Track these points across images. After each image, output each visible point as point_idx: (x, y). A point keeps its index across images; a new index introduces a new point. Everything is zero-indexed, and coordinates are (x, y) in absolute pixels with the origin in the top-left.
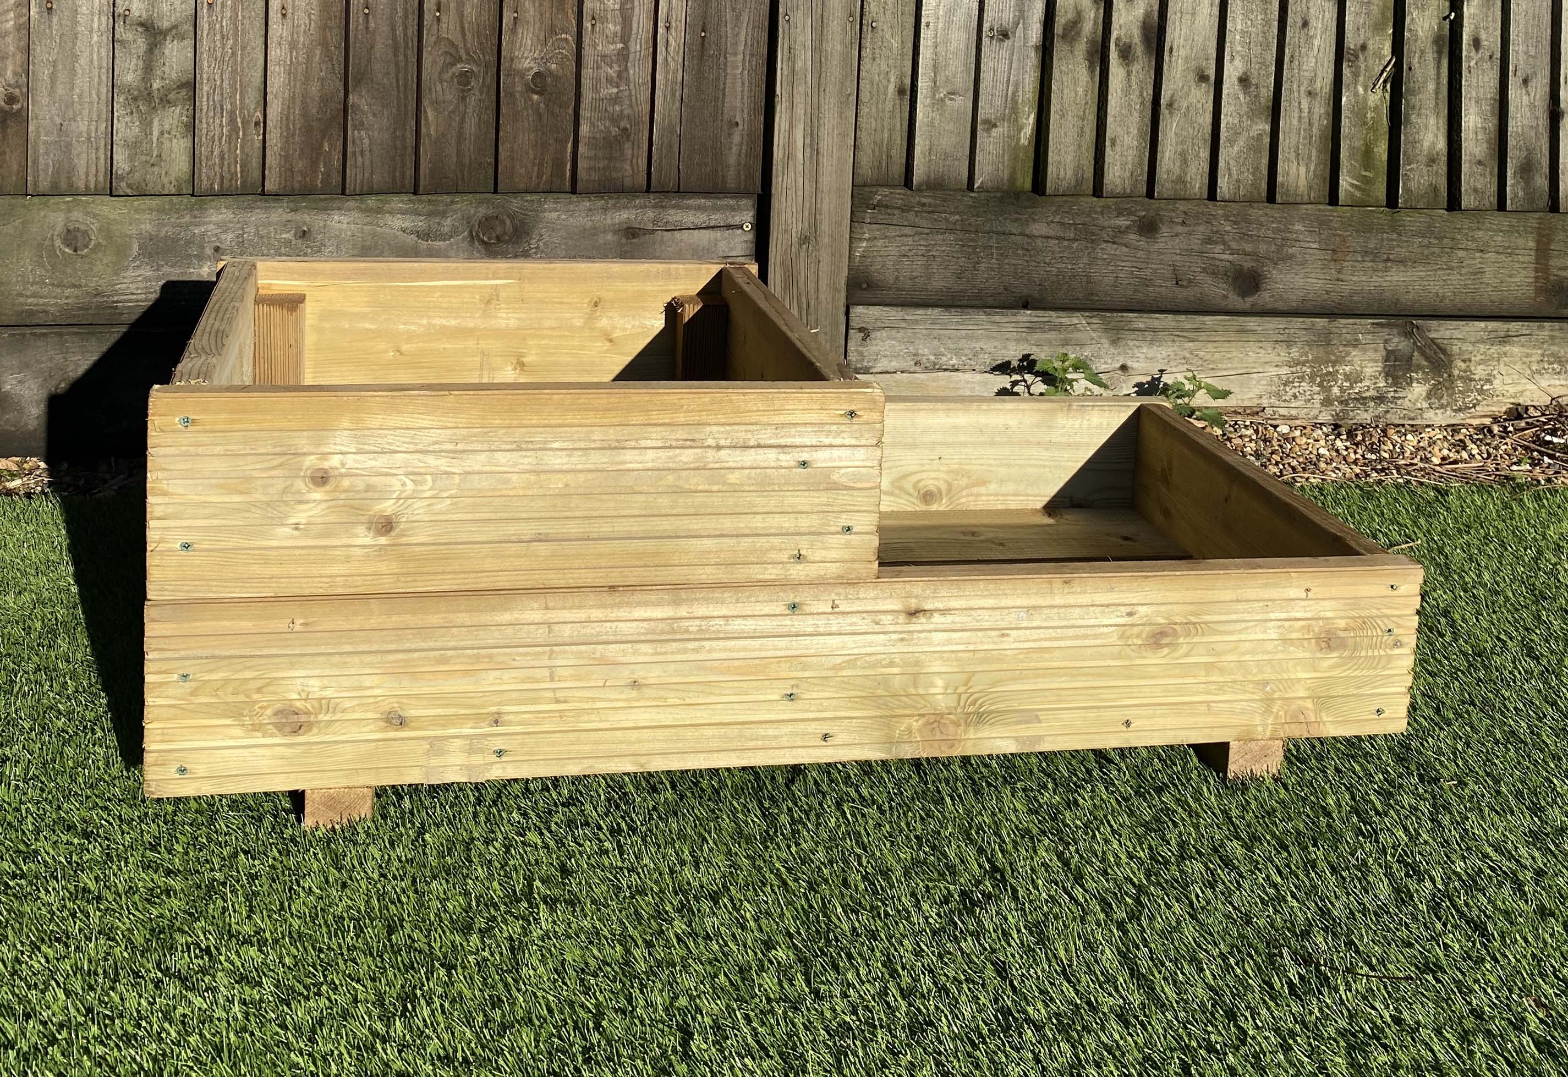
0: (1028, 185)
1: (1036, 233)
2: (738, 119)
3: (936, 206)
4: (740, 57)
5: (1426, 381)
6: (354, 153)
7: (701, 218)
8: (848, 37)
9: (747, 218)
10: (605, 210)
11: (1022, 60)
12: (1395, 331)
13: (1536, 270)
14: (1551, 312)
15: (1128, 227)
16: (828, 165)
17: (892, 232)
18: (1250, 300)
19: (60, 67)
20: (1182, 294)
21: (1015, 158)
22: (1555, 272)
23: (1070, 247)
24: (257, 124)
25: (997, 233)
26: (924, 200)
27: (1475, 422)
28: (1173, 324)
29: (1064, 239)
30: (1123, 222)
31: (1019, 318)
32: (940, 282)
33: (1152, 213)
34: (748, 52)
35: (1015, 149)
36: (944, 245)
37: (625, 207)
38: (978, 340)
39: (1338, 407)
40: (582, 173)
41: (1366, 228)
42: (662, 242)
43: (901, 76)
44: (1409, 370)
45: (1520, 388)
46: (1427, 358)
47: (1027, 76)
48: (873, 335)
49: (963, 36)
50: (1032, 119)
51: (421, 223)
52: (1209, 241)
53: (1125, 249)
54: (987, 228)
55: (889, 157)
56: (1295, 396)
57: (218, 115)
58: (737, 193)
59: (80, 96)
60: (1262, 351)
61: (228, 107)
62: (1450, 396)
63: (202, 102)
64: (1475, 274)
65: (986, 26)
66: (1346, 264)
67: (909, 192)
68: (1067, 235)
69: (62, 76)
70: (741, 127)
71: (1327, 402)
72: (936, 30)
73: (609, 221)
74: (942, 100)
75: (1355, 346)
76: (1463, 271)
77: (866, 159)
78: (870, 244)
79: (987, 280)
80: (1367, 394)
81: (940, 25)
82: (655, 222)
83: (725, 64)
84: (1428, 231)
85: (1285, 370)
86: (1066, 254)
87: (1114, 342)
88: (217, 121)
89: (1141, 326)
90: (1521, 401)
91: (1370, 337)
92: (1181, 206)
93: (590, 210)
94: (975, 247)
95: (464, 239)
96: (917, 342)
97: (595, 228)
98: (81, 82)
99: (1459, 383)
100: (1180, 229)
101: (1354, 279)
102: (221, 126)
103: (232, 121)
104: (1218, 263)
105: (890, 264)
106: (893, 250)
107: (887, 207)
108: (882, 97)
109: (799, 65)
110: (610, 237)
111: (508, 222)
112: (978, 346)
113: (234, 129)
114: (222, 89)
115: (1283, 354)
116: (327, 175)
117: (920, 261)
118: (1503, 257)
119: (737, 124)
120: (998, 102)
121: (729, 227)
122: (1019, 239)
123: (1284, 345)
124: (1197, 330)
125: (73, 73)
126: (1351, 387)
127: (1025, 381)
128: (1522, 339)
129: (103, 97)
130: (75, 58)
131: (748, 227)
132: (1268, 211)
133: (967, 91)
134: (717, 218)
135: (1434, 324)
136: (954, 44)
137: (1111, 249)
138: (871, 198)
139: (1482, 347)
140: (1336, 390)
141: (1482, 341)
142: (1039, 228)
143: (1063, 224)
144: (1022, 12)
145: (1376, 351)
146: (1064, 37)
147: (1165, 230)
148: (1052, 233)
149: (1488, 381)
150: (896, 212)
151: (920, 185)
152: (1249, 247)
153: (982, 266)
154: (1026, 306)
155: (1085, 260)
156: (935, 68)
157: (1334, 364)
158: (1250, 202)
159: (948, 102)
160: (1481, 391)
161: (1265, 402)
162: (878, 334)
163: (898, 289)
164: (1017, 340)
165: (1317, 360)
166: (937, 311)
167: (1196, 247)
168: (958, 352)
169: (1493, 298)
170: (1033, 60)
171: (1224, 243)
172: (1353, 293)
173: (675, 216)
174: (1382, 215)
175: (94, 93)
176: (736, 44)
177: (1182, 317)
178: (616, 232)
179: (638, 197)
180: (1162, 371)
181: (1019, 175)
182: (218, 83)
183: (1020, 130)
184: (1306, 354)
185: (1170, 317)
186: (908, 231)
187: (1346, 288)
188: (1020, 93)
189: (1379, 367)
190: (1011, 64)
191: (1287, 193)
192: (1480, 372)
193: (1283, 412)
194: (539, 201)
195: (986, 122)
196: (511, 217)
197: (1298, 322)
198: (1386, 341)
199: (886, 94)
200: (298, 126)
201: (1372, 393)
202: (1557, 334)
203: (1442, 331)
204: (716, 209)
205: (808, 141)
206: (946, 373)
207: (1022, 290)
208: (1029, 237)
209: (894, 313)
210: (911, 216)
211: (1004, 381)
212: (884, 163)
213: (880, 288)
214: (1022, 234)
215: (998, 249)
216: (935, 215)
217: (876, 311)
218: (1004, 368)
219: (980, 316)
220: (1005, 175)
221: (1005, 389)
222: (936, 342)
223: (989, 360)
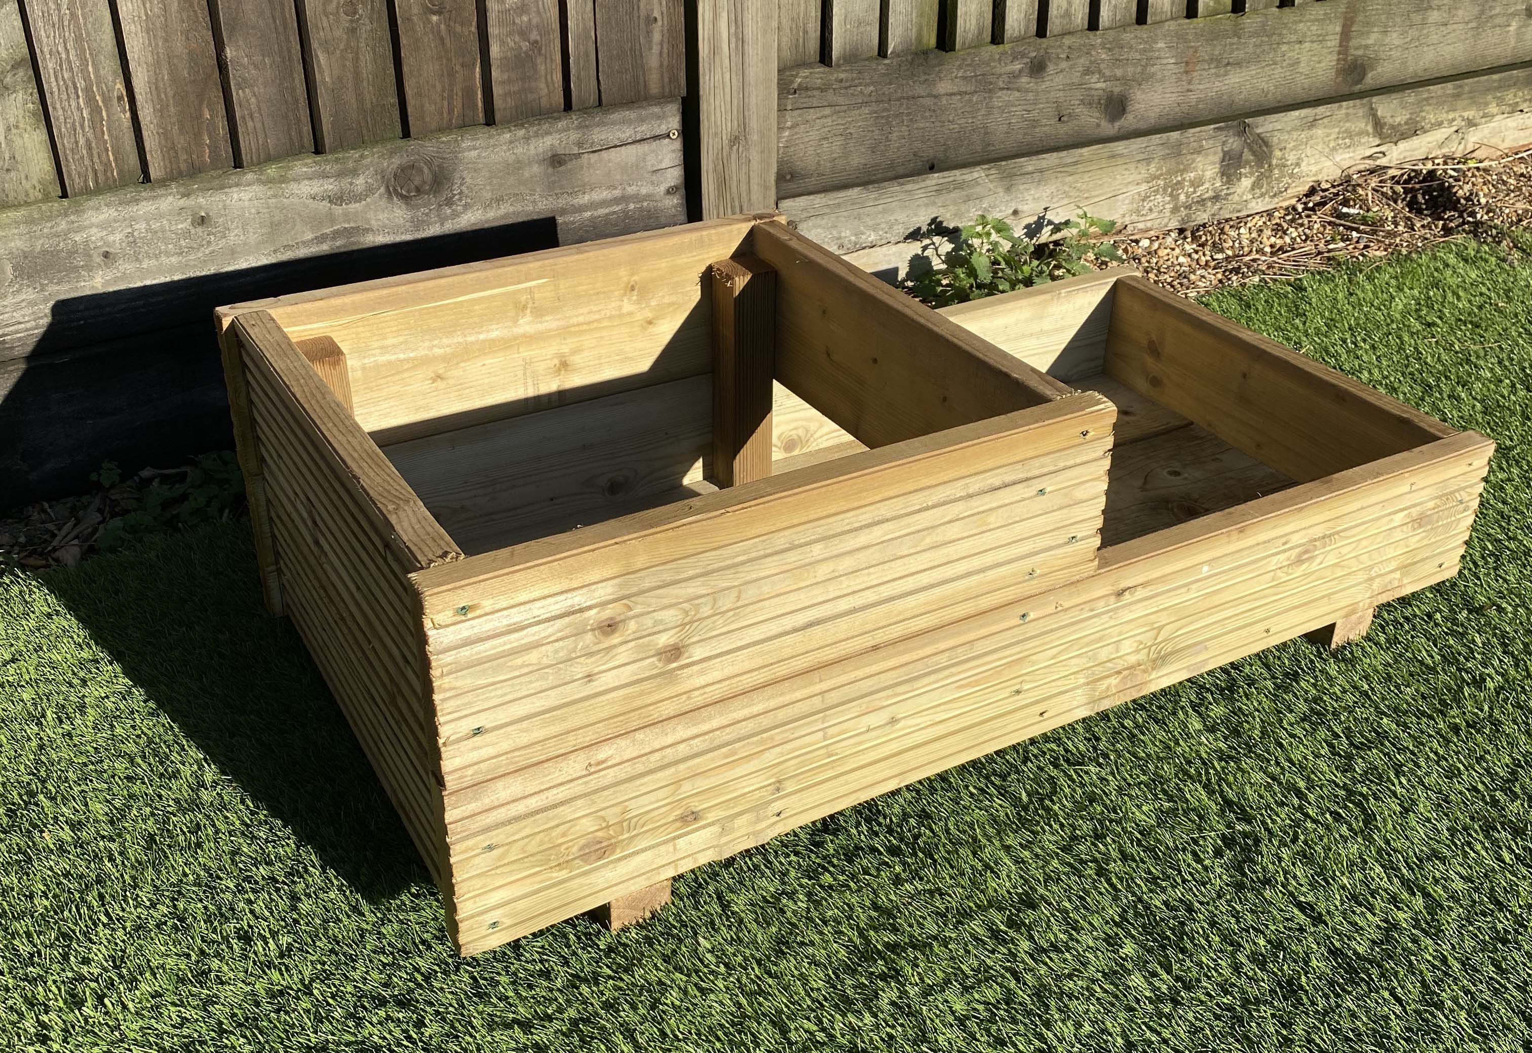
0: (933, 41)
1: (941, 90)
2: (656, 14)
3: (853, 80)
5: (1252, 174)
6: (243, 118)
7: (627, 133)
9: (673, 122)
10: (527, 139)
12: (1231, 132)
13: (1339, 53)
14: (1346, 90)
15: (1020, 71)
17: (812, 115)
18: (1117, 125)
20: (1064, 130)
21: (921, 15)
22: (1352, 51)
23: (970, 100)
24: (120, 98)
25: (908, 98)
26: (842, 76)
27: (1285, 204)
28: (1057, 161)
29: (966, 93)
30: (1017, 66)
31: (929, 182)
32: (858, 159)
33: (1042, 52)
36: (860, 120)
37: (548, 133)
38: (893, 212)
39: (1183, 212)
40: (498, 102)
41: (1214, 36)
42: (590, 166)
44: (1240, 167)
45: (1319, 167)
46: (1254, 153)
48: (800, 227)
51: (330, 186)
52: (1087, 72)
53: (1017, 94)
54: (899, 94)
55: (805, 32)
56: (1151, 210)
57: (73, 96)
58: (663, 99)
60: (1127, 173)
61: (81, 84)
62: (1268, 184)
63: (51, 84)
64: (1292, 65)
66: (1195, 74)
67: (827, 69)
68: (968, 88)
70: (660, 23)
71: (1175, 210)
73: (532, 151)
75: (1199, 153)
76: (1285, 64)
77: (787, 38)
78: (793, 131)
79: (898, 148)
80: (1207, 195)
82: (580, 144)
84: (1263, 31)
85: (1144, 187)
86: (967, 109)
87: (1008, 189)
88: (73, 104)
89: (1030, 168)
90: (1320, 178)
91: (1211, 142)
92: (1067, 41)
93: (511, 142)
95: (381, 195)
96: (839, 225)
97: (519, 162)
99: (1276, 171)
100: (1064, 65)
101: (1201, 87)
102: (79, 108)
103: (90, 100)
104: (1093, 92)
105: (810, 151)
106: (814, 135)
107: (807, 89)
110: (536, 169)
111: (426, 170)
112: (893, 218)
113: (95, 110)
114: (70, 62)
115: (1144, 171)
116: (214, 149)
117: (838, 142)
118: (1315, 45)
119: (656, 19)
121: (656, 138)
122: (928, 102)
123: (1144, 163)
124: (1075, 163)
126: (1195, 192)
127: (933, 244)
128: (1325, 120)
131: (675, 135)
132: (1138, 33)
134: (645, 129)
135: (1261, 119)
137: (1005, 96)
138: (792, 82)
139: (1295, 135)
140: (1182, 197)
141: (1295, 129)
142: (943, 87)
143: (964, 78)
145: (1215, 153)
147: (1051, 68)
148: (956, 89)
149: (1298, 165)
150: (816, 93)
151: (838, 59)
152: (1119, 73)
153: (894, 136)
154: (932, 168)
155: (983, 112)
157: (1183, 171)
158: (1124, 26)
160: (1292, 175)
161: (1127, 220)
162: (805, 225)
163: (819, 175)
164: (927, 205)
165: (1170, 172)
166: (856, 190)
167: (1076, 80)
168: (875, 228)
169: (1306, 86)
171: (1100, 72)
172: (1199, 100)
173: (600, 135)
174: (1227, 20)
177: (1064, 153)
178: (540, 162)
179: (559, 118)
180: (1046, 209)
181: (926, 31)
182: (64, 56)
184: (1160, 168)
185: (1055, 154)
186: (828, 111)
187: (1193, 98)
189: (1216, 168)
191: (1155, 14)
192: (1292, 158)
193: (1141, 226)
194: (456, 140)
196: (429, 164)
197: (1156, 139)
198: (1224, 143)
200: (171, 93)
201: (1211, 194)
202: (1351, 111)
203: (1266, 125)
204: (642, 120)
205: (732, 31)
206: (867, 251)
207: (929, 153)
208: (935, 97)
209: (818, 200)
210: (830, 96)
211: (915, 248)
212: (801, 40)
213: (803, 177)
214: (930, 95)
215: (909, 114)
216: (850, 91)
217: (802, 201)
218: (915, 235)
219: (894, 188)
220: (914, 34)
221: (917, 256)
222: (856, 222)
223: (903, 230)
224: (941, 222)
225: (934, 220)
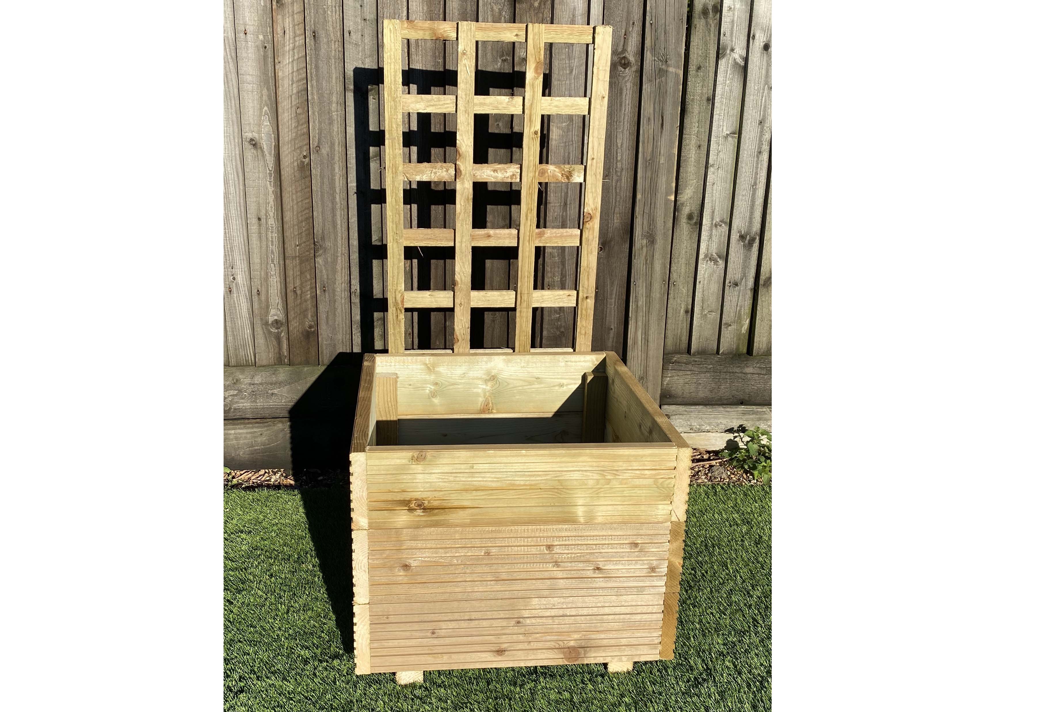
0: (745, 351)
1: (748, 372)
2: (612, 327)
3: (701, 362)
4: (613, 300)
8: (663, 291)
11: (744, 296)
16: (652, 346)
17: (681, 373)
19: (330, 313)
21: (739, 339)
23: (764, 378)
25: (730, 372)
26: (696, 359)
29: (761, 374)
31: (739, 409)
32: (703, 394)
34: (617, 298)
35: (739, 335)
36: (704, 378)
38: (719, 418)
43: (687, 305)
47: (746, 302)
48: (671, 417)
49: (716, 286)
50: (748, 321)
54: (725, 370)
55: (680, 340)
59: (338, 325)
65: (727, 281)
67: (689, 356)
68: (762, 372)
69: (331, 317)
70: (613, 330)
72: (704, 284)
74: (706, 315)
77: (669, 342)
78: (671, 379)
79: (724, 393)
81: (706, 282)
83: (607, 304)
86: (761, 381)
94: (720, 379)
96: (691, 420)
98: (339, 319)
105: (680, 387)
106: (681, 381)
107: (679, 363)
108: (678, 315)
109: (640, 303)
112: (719, 421)
117: (694, 386)
119: (612, 329)
120: (732, 315)
122: (740, 375)
125: (335, 314)
127: (740, 436)
129: (348, 325)
130: (335, 309)
133: (717, 310)
136: (712, 290)
138: (672, 359)
142: (749, 370)
143: (761, 368)
144: (744, 274)
146: (764, 285)
148: (755, 372)
150: (683, 365)
151: (695, 353)
153: (722, 387)
154: (742, 403)
156: (703, 301)
159: (708, 316)
162: (674, 417)
163: (683, 398)
164: (737, 419)
166: (701, 407)
168: (710, 424)
170: (749, 294)
175: (344, 323)
176: (611, 294)
181: (741, 346)
183: (742, 327)
186: (689, 373)
188: (743, 310)
190: (739, 297)
195: (726, 324)
199: (679, 313)
205: (643, 336)
206: (704, 433)
207: (740, 396)
208: (744, 373)
209: (681, 408)
210: (690, 367)
211: (731, 436)
212: (678, 344)
213: (676, 398)
214: (741, 373)
215: (730, 379)
216: (701, 366)
217: (673, 408)
218: (731, 431)
219: (721, 409)
220: (735, 347)
221: (731, 439)
222: (700, 420)
223: (723, 427)
224: (745, 427)
225: (741, 426)
